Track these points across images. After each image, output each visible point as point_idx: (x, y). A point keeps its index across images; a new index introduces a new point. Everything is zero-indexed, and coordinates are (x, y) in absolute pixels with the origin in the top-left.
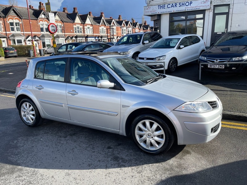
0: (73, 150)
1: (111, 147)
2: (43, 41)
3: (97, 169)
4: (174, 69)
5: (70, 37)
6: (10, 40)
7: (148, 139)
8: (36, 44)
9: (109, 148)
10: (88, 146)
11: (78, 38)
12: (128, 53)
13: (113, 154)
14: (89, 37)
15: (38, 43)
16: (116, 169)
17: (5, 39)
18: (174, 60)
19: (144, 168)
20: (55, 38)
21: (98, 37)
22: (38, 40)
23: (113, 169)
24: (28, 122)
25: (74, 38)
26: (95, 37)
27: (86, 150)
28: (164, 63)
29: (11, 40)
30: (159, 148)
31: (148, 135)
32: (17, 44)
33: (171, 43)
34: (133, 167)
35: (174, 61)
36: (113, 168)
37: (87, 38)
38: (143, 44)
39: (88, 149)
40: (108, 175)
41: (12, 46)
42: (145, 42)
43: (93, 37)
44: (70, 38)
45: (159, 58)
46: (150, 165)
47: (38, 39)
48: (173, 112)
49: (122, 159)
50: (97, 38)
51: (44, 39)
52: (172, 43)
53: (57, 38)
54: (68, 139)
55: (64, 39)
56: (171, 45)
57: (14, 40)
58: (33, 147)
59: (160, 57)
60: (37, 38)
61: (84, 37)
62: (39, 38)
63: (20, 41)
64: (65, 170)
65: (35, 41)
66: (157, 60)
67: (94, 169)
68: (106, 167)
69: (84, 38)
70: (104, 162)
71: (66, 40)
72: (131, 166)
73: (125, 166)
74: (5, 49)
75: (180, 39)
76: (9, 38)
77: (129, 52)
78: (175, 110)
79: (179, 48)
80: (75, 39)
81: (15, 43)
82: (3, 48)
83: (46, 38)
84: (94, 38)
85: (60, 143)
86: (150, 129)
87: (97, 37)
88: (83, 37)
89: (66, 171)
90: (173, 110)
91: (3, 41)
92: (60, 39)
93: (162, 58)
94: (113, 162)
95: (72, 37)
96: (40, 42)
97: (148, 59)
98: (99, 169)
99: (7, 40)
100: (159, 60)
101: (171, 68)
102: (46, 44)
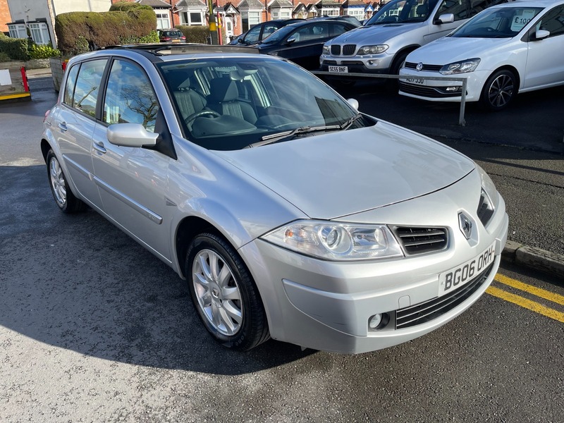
0: (78, 287)
1: (159, 298)
2: (245, 17)
3: (69, 348)
4: (502, 102)
5: (305, 7)
6: (177, 13)
7: (213, 301)
8: (229, 24)
9: (152, 299)
10: (116, 281)
11: (323, 9)
12: (383, 48)
13: (142, 319)
14: (351, 6)
15: (234, 22)
16: (106, 361)
17: (167, 12)
18: (507, 74)
19: (166, 376)
20: (269, 9)
21: (374, 6)
22: (233, 14)
23: (99, 359)
24: (61, 200)
25: (313, 8)
26: (366, 6)
27: (102, 291)
28: (464, 80)
29: (180, 14)
30: (234, 334)
31: (214, 292)
32: (190, 23)
33: (514, 21)
34: (143, 369)
35: (507, 78)
36: (102, 357)
37: (345, 9)
38: (437, 22)
39: (108, 291)
40: (72, 372)
41: (179, 28)
42: (443, 18)
43: (359, 6)
44: (303, 8)
45: (458, 65)
46: (191, 373)
47: (234, 12)
48: (257, 243)
49: (149, 335)
50: (370, 9)
51: (247, 13)
52: (519, 21)
53: (275, 10)
54: (97, 257)
55: (290, 11)
56: (514, 28)
57: (185, 15)
58: (21, 260)
59: (460, 62)
60: (231, 10)
61: (338, 6)
62: (237, 9)
63: (196, 17)
64: (13, 332)
65: (228, 15)
66: (451, 72)
67: (66, 347)
68: (91, 351)
69: (339, 9)
70: (101, 335)
71: (294, 13)
72: (143, 363)
73: (129, 360)
74: (164, 34)
75: (543, 8)
76: (175, 9)
77: (386, 47)
78: (262, 237)
79: (531, 37)
80: (315, 11)
81: (187, 22)
82: (161, 32)
83: (249, 10)
84: (363, 9)
85: (72, 262)
86: (216, 277)
87: (371, 4)
88: (334, 6)
89: (13, 335)
90: (258, 238)
91: (164, 16)
92: (281, 10)
93: (465, 67)
94: (117, 340)
95: (310, 6)
96: (238, 19)
97: (427, 67)
98: (71, 352)
99: (172, 13)
100: (458, 71)
101: (492, 99)
102: (250, 23)
